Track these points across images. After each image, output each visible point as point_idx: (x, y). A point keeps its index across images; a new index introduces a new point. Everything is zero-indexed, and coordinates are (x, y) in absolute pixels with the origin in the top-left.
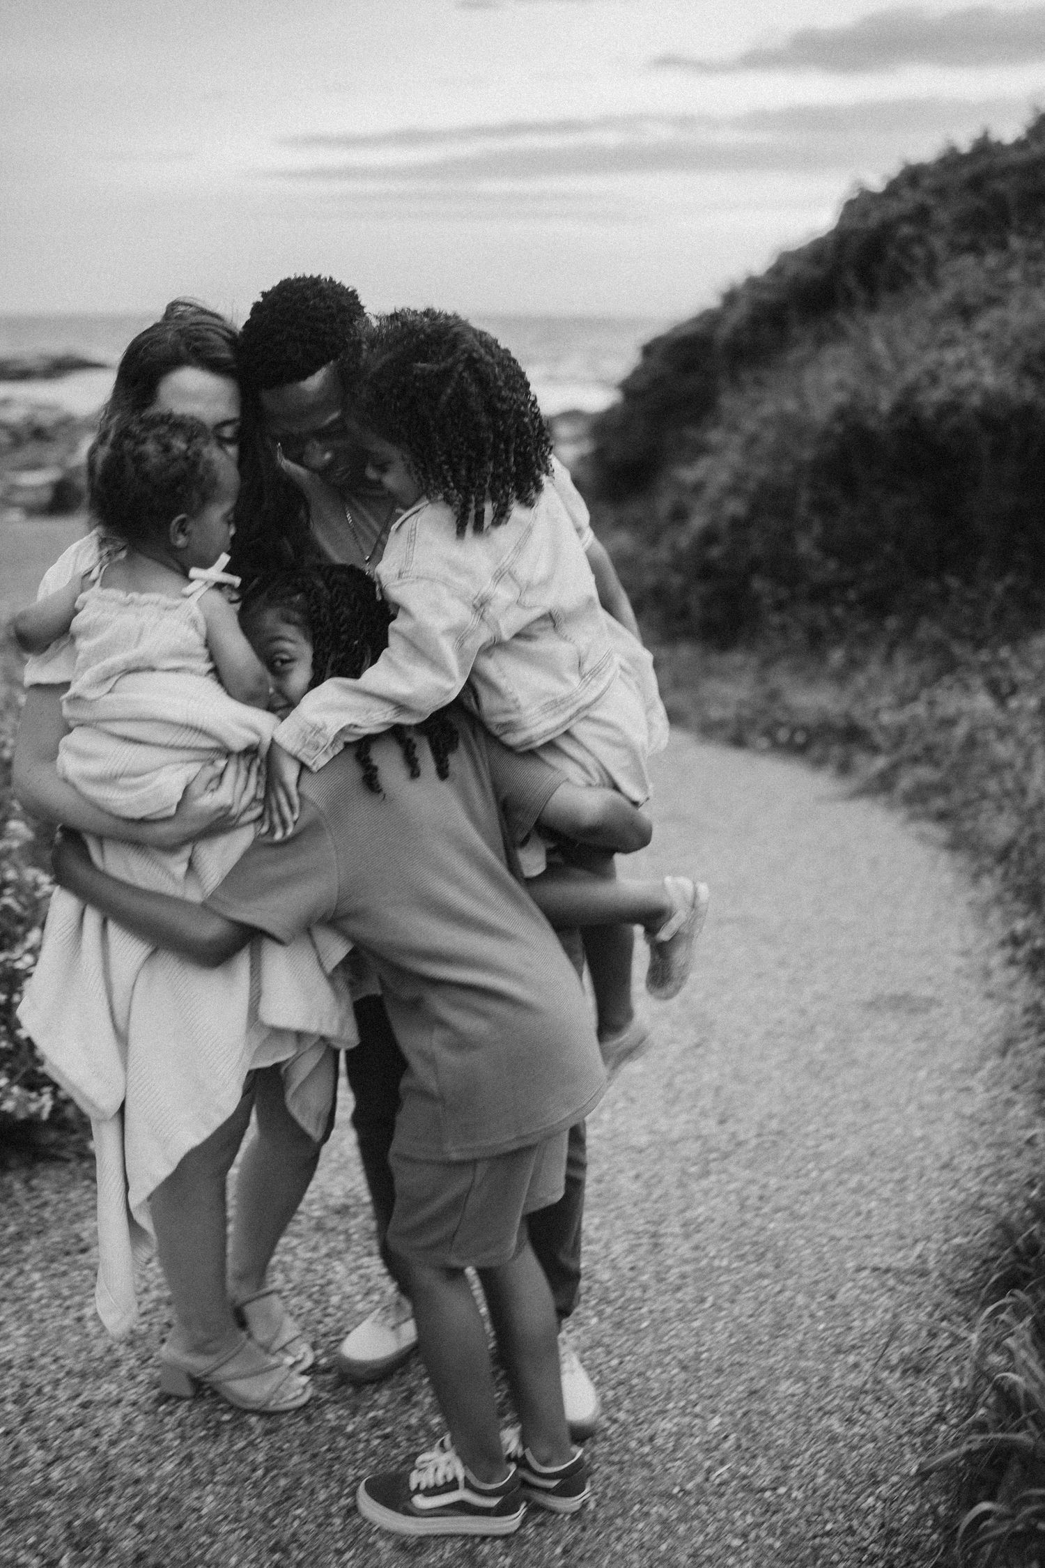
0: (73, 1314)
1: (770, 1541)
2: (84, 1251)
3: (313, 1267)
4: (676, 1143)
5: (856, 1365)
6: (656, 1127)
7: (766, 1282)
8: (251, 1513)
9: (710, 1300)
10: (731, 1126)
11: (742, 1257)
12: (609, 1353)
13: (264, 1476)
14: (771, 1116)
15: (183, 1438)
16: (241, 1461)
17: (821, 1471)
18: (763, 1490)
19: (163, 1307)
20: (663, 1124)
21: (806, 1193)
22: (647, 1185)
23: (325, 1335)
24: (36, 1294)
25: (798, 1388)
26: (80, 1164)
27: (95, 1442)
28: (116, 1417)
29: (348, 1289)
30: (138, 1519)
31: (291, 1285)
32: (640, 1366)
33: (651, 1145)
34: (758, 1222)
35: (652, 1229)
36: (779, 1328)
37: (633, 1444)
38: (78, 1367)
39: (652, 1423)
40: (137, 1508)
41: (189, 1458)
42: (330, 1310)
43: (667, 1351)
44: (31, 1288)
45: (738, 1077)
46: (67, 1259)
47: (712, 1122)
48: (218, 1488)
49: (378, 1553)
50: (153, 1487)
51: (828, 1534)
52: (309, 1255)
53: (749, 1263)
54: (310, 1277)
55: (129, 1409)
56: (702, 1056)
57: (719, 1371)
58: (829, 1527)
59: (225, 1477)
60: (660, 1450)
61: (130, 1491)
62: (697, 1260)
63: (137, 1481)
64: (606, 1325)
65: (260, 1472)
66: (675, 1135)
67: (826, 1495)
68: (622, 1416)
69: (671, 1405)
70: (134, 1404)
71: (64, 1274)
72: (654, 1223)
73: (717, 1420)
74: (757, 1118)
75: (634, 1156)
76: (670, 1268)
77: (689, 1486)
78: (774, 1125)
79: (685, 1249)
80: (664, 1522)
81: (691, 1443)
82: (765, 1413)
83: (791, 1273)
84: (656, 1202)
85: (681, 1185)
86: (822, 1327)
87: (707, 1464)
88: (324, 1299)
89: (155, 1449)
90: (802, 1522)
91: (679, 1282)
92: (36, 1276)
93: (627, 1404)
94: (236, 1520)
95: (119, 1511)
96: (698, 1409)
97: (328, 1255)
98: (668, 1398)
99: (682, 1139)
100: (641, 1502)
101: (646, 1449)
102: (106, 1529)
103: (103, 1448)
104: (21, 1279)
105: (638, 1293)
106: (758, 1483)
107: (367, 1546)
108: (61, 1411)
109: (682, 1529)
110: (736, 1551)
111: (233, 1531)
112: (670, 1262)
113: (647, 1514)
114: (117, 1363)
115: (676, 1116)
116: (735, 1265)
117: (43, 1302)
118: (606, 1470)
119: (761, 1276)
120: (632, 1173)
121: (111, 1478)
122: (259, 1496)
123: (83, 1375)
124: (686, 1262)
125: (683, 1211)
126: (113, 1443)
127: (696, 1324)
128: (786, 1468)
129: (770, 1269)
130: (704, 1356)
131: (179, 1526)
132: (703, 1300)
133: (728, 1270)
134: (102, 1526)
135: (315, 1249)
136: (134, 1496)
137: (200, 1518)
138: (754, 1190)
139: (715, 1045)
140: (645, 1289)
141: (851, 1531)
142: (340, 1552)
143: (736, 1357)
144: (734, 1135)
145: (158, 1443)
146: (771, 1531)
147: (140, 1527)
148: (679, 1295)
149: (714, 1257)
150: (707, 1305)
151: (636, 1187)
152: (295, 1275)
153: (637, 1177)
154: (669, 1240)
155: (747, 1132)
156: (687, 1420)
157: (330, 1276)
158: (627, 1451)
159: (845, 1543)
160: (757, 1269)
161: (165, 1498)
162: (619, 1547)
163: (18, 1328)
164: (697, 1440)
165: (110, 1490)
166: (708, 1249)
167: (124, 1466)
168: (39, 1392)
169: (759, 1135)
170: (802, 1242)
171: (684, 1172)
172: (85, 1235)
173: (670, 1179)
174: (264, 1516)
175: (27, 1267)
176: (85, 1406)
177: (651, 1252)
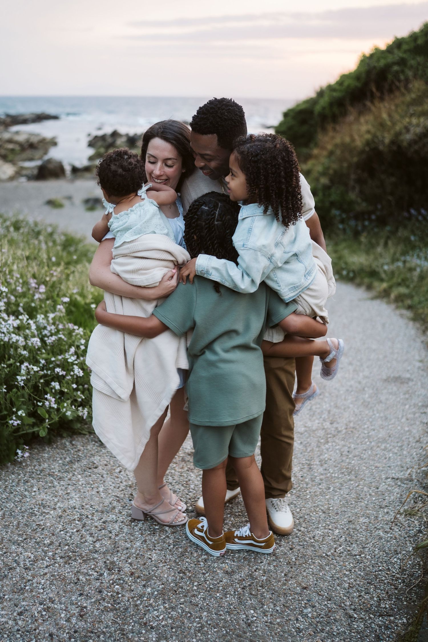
0: (95, 490)
1: (359, 573)
2: (96, 468)
3: (182, 475)
4: (315, 431)
5: (387, 513)
6: (307, 425)
7: (352, 482)
8: (170, 560)
9: (332, 488)
10: (335, 425)
11: (343, 473)
12: (295, 507)
13: (173, 548)
14: (350, 422)
15: (142, 534)
16: (164, 542)
17: (377, 550)
18: (355, 555)
19: (128, 488)
20: (309, 424)
21: (365, 450)
22: (305, 446)
23: (190, 499)
24: (80, 483)
25: (367, 520)
26: (90, 436)
27: (110, 535)
28: (116, 526)
29: (196, 482)
30: (130, 561)
31: (175, 481)
32: (308, 511)
33: (306, 431)
34: (348, 460)
35: (308, 462)
36: (358, 499)
37: (307, 539)
38: (100, 509)
39: (313, 531)
40: (129, 558)
41: (145, 541)
42: (191, 490)
43: (318, 506)
44: (79, 480)
45: (336, 407)
46: (90, 471)
47: (328, 424)
48: (157, 551)
49: (218, 574)
50: (133, 551)
51: (380, 570)
52: (180, 470)
53: (345, 475)
54: (182, 478)
55: (120, 524)
56: (322, 399)
57: (337, 514)
58: (381, 568)
59: (160, 548)
60: (318, 541)
61: (125, 552)
62: (326, 474)
63: (127, 549)
64: (293, 497)
65: (172, 546)
66: (314, 428)
67: (379, 557)
68: (302, 529)
69: (320, 526)
70: (122, 522)
71: (90, 476)
72: (308, 460)
73: (337, 531)
74: (345, 422)
75: (299, 435)
76: (316, 476)
77: (329, 554)
78: (352, 425)
79: (321, 470)
80: (321, 566)
81: (328, 539)
82: (355, 529)
83: (362, 479)
84: (309, 453)
85: (318, 446)
86: (374, 499)
87: (335, 546)
88: (188, 486)
89: (132, 538)
90: (371, 567)
91: (320, 482)
92: (79, 476)
93: (304, 525)
94: (165, 562)
95: (122, 558)
96: (330, 527)
97: (188, 471)
98: (319, 522)
99: (317, 430)
100: (312, 559)
101: (312, 541)
102: (119, 564)
103: (113, 537)
104: (74, 477)
105: (305, 486)
106: (354, 553)
107: (213, 572)
108: (96, 524)
109: (327, 568)
110: (347, 576)
111: (164, 566)
112: (316, 474)
113: (314, 563)
114: (114, 508)
115: (314, 421)
116: (340, 476)
117: (84, 485)
118: (298, 547)
119: (350, 480)
120: (299, 442)
121: (118, 547)
122: (172, 554)
123: (102, 512)
124: (322, 474)
125: (319, 456)
126: (117, 535)
127: (327, 497)
128: (364, 548)
129: (354, 478)
130: (331, 508)
131: (145, 564)
132: (329, 488)
133: (338, 478)
134: (117, 563)
135: (182, 468)
136: (127, 553)
137: (151, 561)
138: (346, 449)
139: (327, 394)
140: (307, 484)
141: (389, 570)
142: (204, 574)
143: (343, 509)
144: (337, 428)
145: (133, 536)
146: (360, 569)
147: (131, 564)
148: (320, 487)
149: (332, 473)
150: (331, 490)
151: (301, 447)
152: (175, 477)
153: (301, 443)
154: (315, 467)
155: (341, 427)
156: (326, 531)
157: (189, 478)
158: (305, 541)
159: (387, 574)
160: (349, 478)
161: (138, 555)
162: (305, 574)
163: (76, 495)
164: (330, 538)
165: (118, 551)
166: (330, 470)
167: (122, 543)
168: (87, 517)
169: (346, 429)
170: (365, 468)
171: (319, 442)
172: (95, 462)
173: (314, 444)
174: (175, 562)
175: (76, 473)
176: (104, 522)
177: (308, 471)
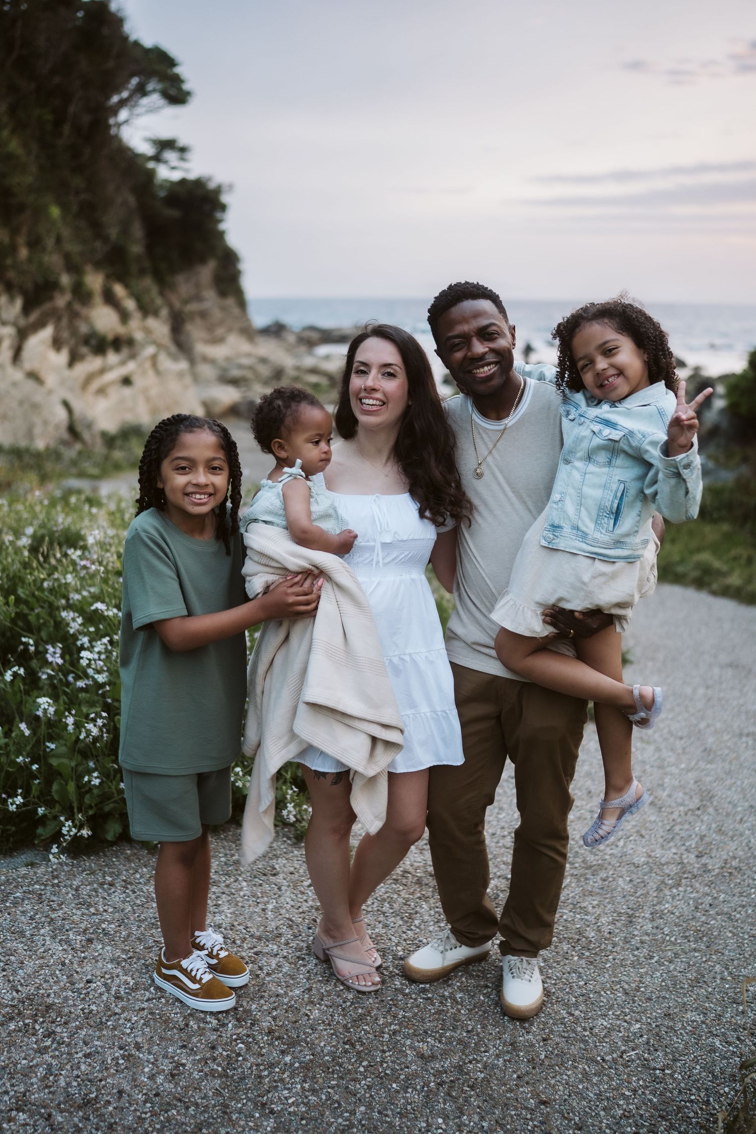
0: (261, 906)
1: (650, 1097)
2: (274, 875)
3: (408, 903)
4: (663, 865)
5: (743, 1012)
6: (653, 854)
7: (696, 954)
8: (338, 1022)
9: (656, 959)
10: (704, 860)
11: (686, 937)
12: (580, 977)
13: (350, 1006)
14: (734, 858)
15: (308, 979)
16: (338, 996)
17: (698, 1067)
18: (655, 1069)
19: (313, 911)
20: (658, 853)
21: (744, 906)
22: (636, 887)
23: (405, 940)
24: (242, 893)
25: (699, 1018)
26: (283, 829)
27: (259, 972)
28: (274, 962)
29: (426, 918)
30: (274, 1014)
31: (392, 911)
32: (598, 988)
33: (647, 863)
34: (704, 918)
35: (631, 912)
36: (697, 982)
37: (579, 1029)
38: (258, 934)
39: (595, 1019)
40: (275, 1009)
41: (310, 989)
42: (412, 927)
43: (619, 982)
44: (241, 889)
45: (720, 831)
46: (263, 878)
47: (692, 856)
48: (323, 1007)
49: (406, 1056)
50: (286, 1000)
51: (692, 1101)
52: (407, 896)
53: (689, 941)
54: (405, 908)
55: (281, 960)
56: (698, 816)
57: (650, 999)
58: (693, 1097)
59: (329, 1003)
60: (596, 1035)
61: (272, 1000)
62: (654, 934)
63: (278, 996)
64: (583, 962)
65: (348, 1004)
66: (663, 860)
67: (698, 1080)
68: (577, 1013)
69: (610, 1013)
70: (285, 957)
71: (261, 885)
72: (632, 909)
73: (638, 1026)
74: (725, 857)
75: (632, 868)
76: (636, 936)
77: (608, 1058)
78: (735, 863)
79: (648, 927)
80: (585, 1074)
81: (617, 1037)
82: (672, 1028)
83: (717, 951)
84: (638, 898)
85: (659, 890)
86: (727, 986)
87: (623, 1048)
88: (410, 921)
89: (292, 982)
90: (676, 1092)
91: (638, 945)
92: (245, 884)
93: (582, 1007)
94: (329, 1025)
95: (265, 1007)
96: (627, 1018)
97: (420, 898)
98: (611, 1007)
99: (667, 863)
100: (574, 1061)
101: (587, 1033)
102: (256, 1014)
103: (262, 975)
104: (236, 884)
105: (610, 947)
106: (653, 1064)
107: (401, 1051)
108: (244, 954)
109: (595, 1079)
110: (626, 1098)
111: (326, 1030)
112: (636, 933)
113: (576, 1067)
114: (280, 935)
115: (670, 848)
116: (679, 941)
117: (246, 897)
118: (558, 1040)
119: (695, 950)
120: (628, 879)
121: (265, 992)
122: (345, 1015)
123: (259, 939)
124: (648, 934)
125: (654, 905)
126: (268, 974)
127: (641, 970)
128: (675, 1060)
129: (703, 947)
130: (642, 989)
131: (296, 1022)
132: (652, 957)
133: (674, 944)
134: (255, 1013)
135: (412, 894)
136: (274, 1002)
137: (308, 1020)
138: (709, 899)
139: (711, 810)
140: (614, 946)
141: (707, 1103)
142: (384, 1052)
143: (664, 993)
144: (705, 865)
145: (293, 979)
146: (653, 1093)
147: (274, 1018)
148: (636, 953)
149: (667, 935)
150: (653, 961)
151: (628, 887)
152: (396, 906)
153: (631, 881)
154: (640, 920)
155: (714, 864)
156: (618, 1022)
157: (418, 909)
158: (574, 1031)
159: (701, 1109)
160: (693, 946)
161: (290, 1007)
162: (553, 1082)
163: (229, 909)
164: (621, 1035)
165: (262, 997)
166: (666, 929)
167: (272, 987)
168: (234, 942)
169: (722, 868)
170: (730, 935)
171: (663, 882)
172: (277, 866)
173: (652, 885)
174: (345, 1026)
175: (240, 879)
176: (256, 954)
177: (626, 926)
